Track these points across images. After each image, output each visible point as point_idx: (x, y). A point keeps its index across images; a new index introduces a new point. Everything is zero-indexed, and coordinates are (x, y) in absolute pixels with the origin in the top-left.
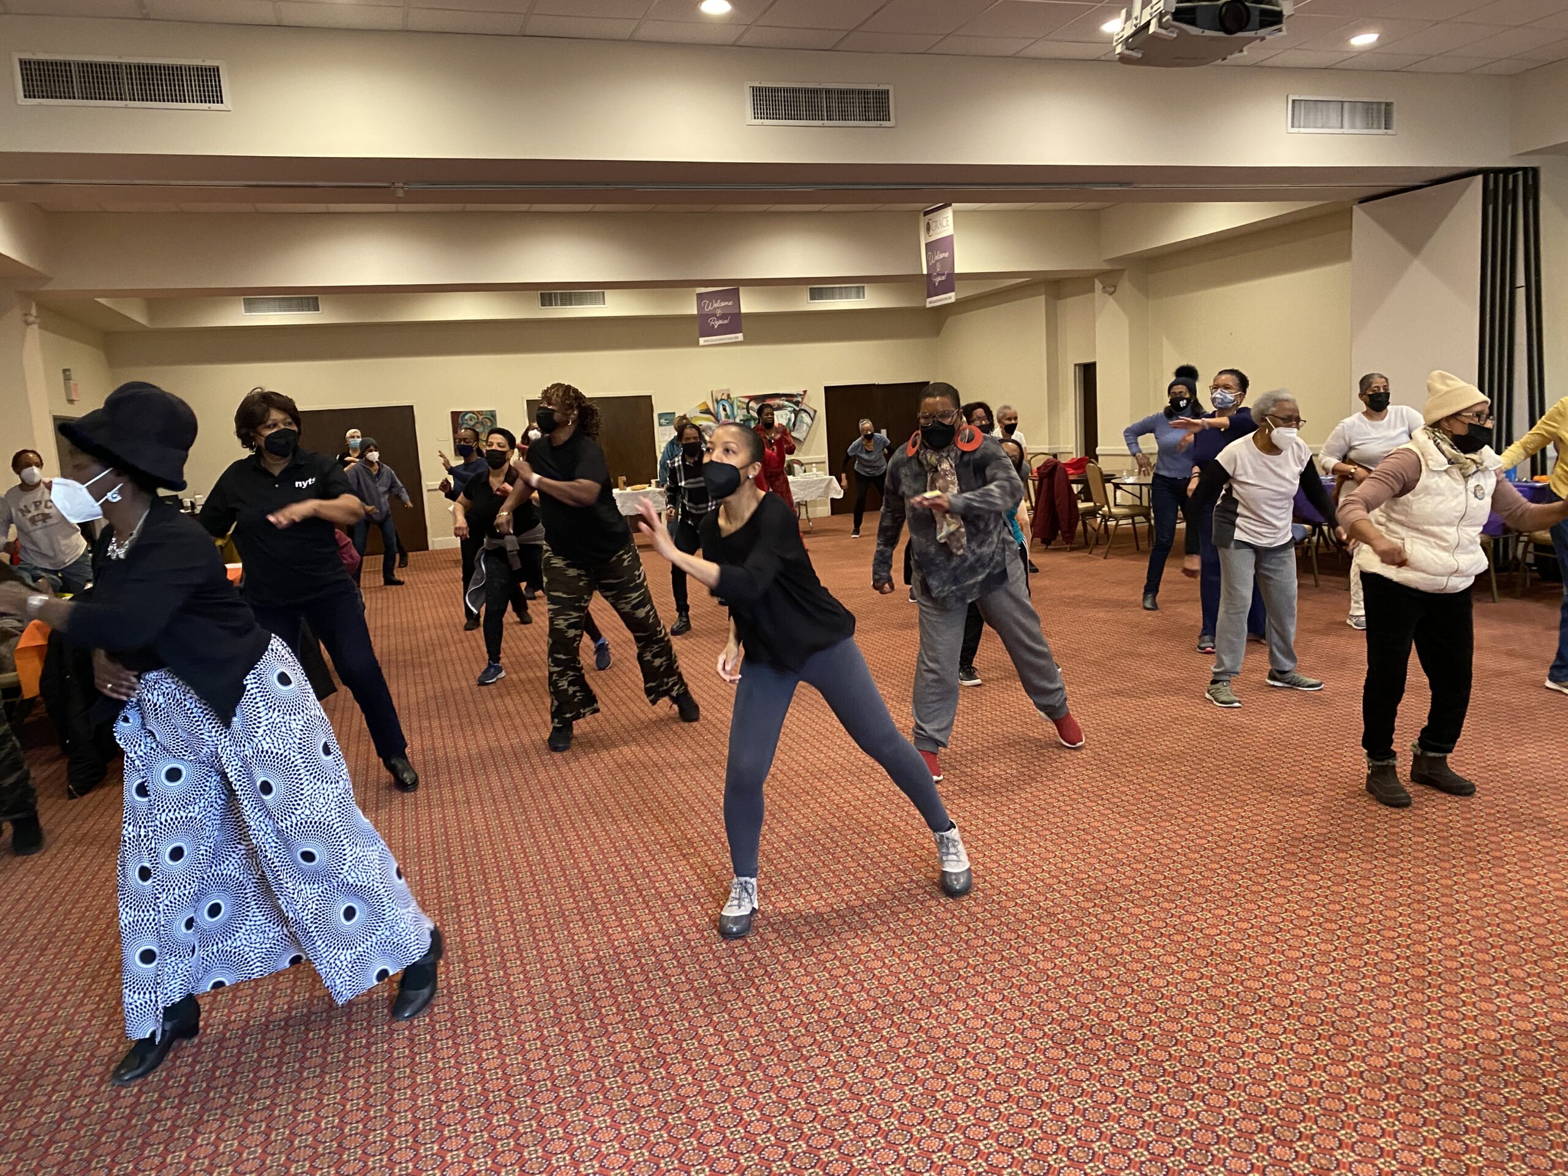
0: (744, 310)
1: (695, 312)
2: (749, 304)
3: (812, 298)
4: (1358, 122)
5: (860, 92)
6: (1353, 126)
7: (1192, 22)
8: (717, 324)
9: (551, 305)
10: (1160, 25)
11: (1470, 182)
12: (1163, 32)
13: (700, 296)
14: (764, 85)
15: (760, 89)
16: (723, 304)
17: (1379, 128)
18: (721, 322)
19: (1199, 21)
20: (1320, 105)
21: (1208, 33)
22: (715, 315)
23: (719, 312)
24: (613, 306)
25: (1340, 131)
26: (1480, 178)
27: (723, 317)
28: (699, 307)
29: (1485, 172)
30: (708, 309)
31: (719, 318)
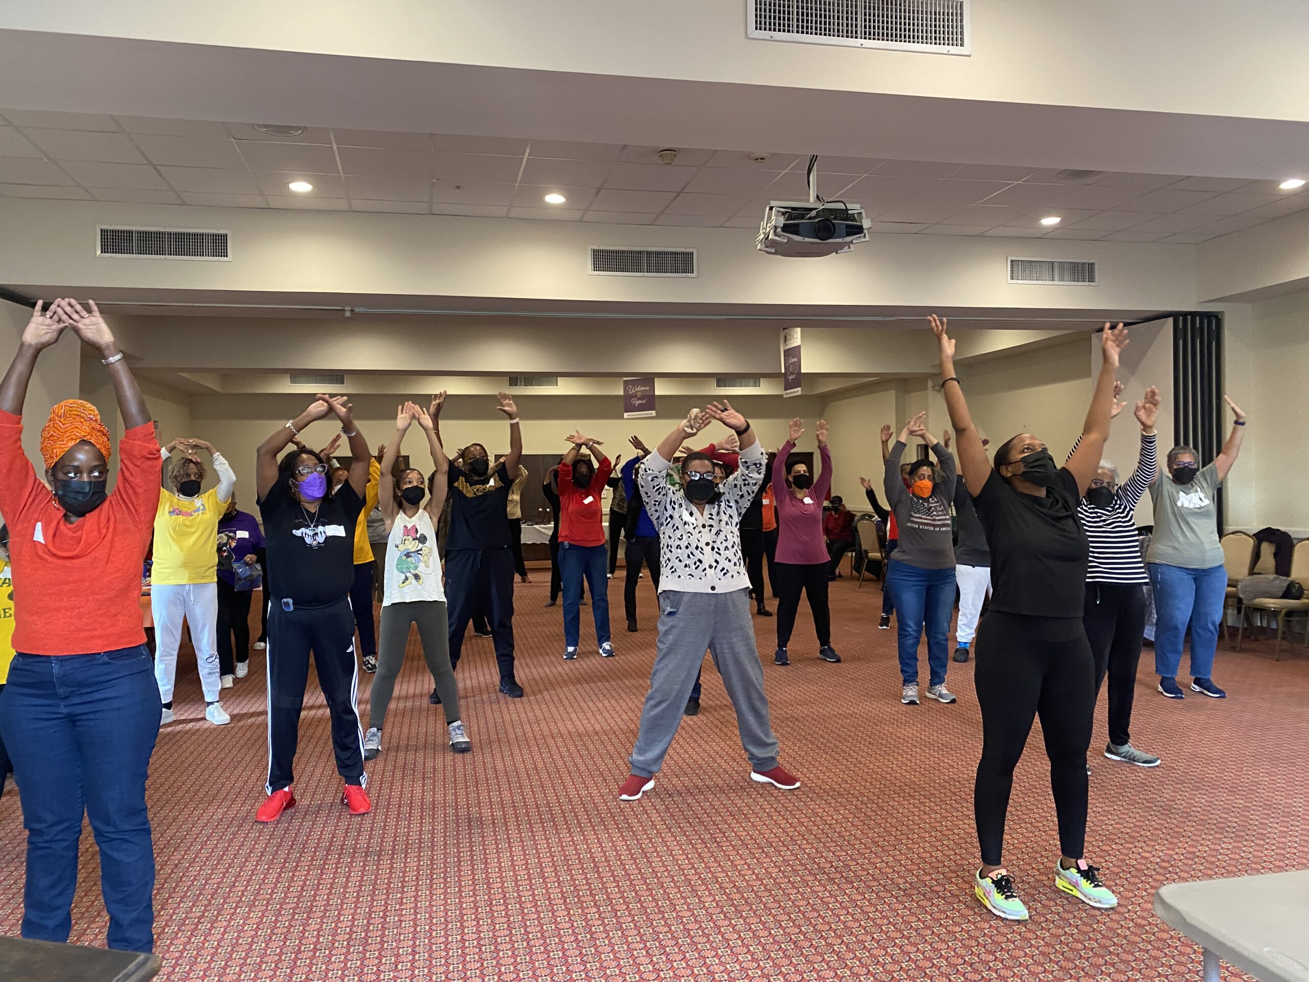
0: (656, 393)
1: (622, 393)
2: (661, 389)
3: (718, 386)
4: (1066, 276)
5: (672, 253)
6: (1062, 280)
7: (797, 233)
8: (637, 403)
9: (516, 385)
10: (776, 234)
11: (1163, 324)
12: (778, 238)
13: (625, 381)
14: (602, 248)
15: (598, 251)
16: (642, 389)
17: (1084, 281)
18: (640, 402)
19: (801, 232)
20: (1034, 264)
21: (807, 240)
22: (636, 396)
23: (639, 394)
24: (563, 388)
25: (1052, 283)
26: (1171, 320)
27: (642, 398)
28: (625, 390)
29: (1175, 315)
30: (632, 392)
31: (638, 399)
